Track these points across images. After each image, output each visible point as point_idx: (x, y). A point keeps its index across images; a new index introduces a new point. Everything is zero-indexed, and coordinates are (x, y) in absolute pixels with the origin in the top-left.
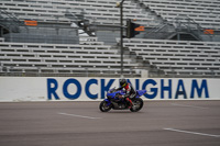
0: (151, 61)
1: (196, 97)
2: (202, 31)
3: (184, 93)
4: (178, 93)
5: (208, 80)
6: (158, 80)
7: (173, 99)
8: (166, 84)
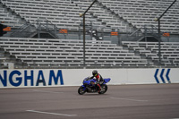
0: (16, 55)
1: (53, 84)
2: (58, 30)
3: (43, 81)
4: (39, 81)
5: (64, 71)
6: (22, 71)
7: (35, 86)
8: (29, 74)
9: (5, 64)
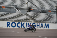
0: (34, 18)
1: (46, 28)
2: (48, 11)
3: (43, 27)
5: (49, 24)
6: (36, 23)
7: (40, 28)
8: (38, 24)
9: (31, 21)
